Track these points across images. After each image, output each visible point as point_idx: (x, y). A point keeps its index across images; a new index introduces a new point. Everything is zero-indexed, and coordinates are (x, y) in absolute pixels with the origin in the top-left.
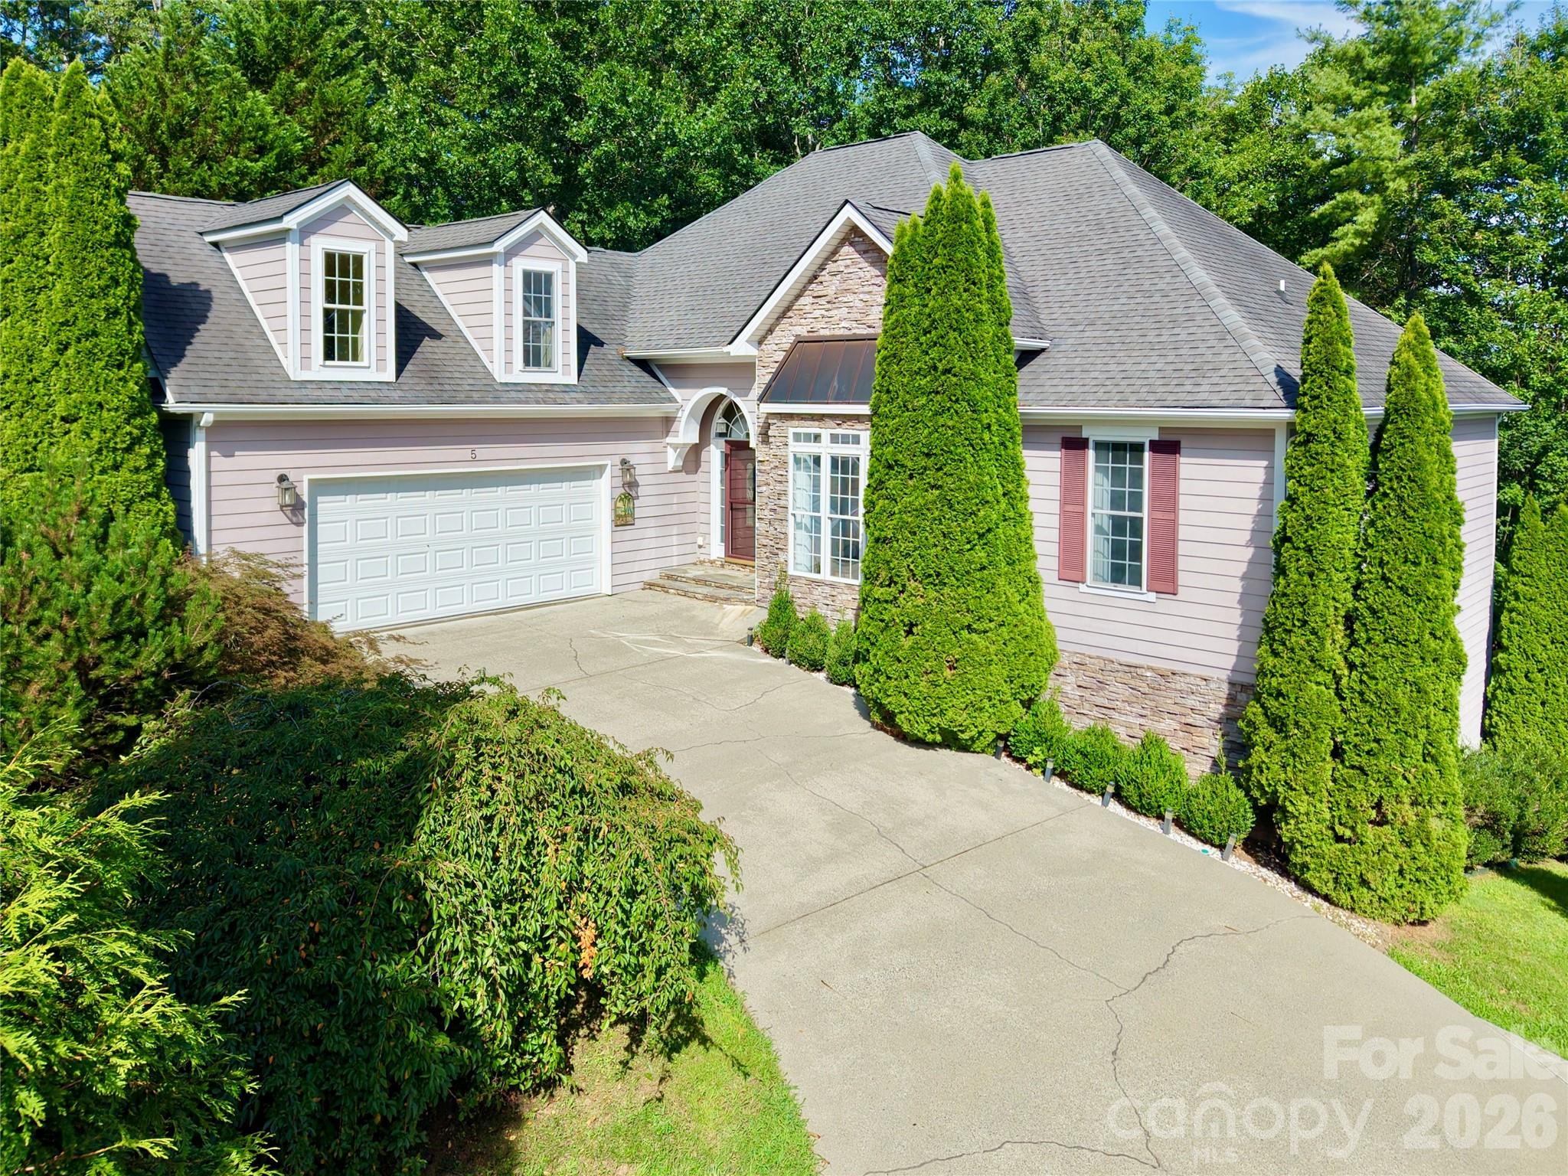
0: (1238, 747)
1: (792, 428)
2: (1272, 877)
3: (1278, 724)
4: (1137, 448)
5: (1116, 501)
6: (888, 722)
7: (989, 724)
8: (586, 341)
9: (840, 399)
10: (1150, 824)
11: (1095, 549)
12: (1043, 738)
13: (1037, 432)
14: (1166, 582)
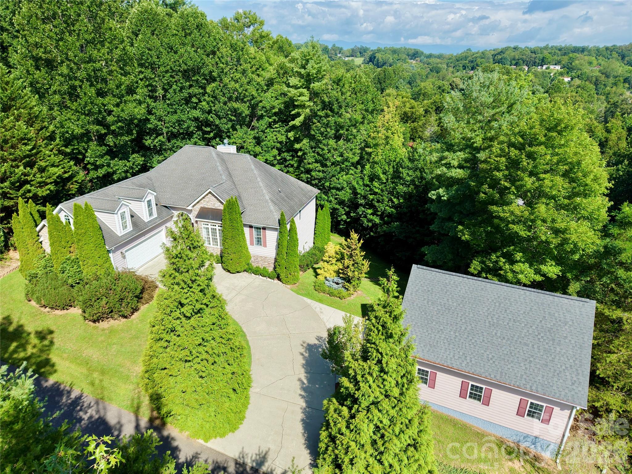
0: (275, 268)
1: (202, 223)
2: (279, 282)
3: (279, 265)
4: (260, 228)
5: (258, 235)
6: (229, 271)
7: (243, 269)
8: (157, 205)
9: (212, 220)
10: (265, 278)
11: (255, 241)
12: (250, 269)
13: (245, 225)
14: (265, 246)
